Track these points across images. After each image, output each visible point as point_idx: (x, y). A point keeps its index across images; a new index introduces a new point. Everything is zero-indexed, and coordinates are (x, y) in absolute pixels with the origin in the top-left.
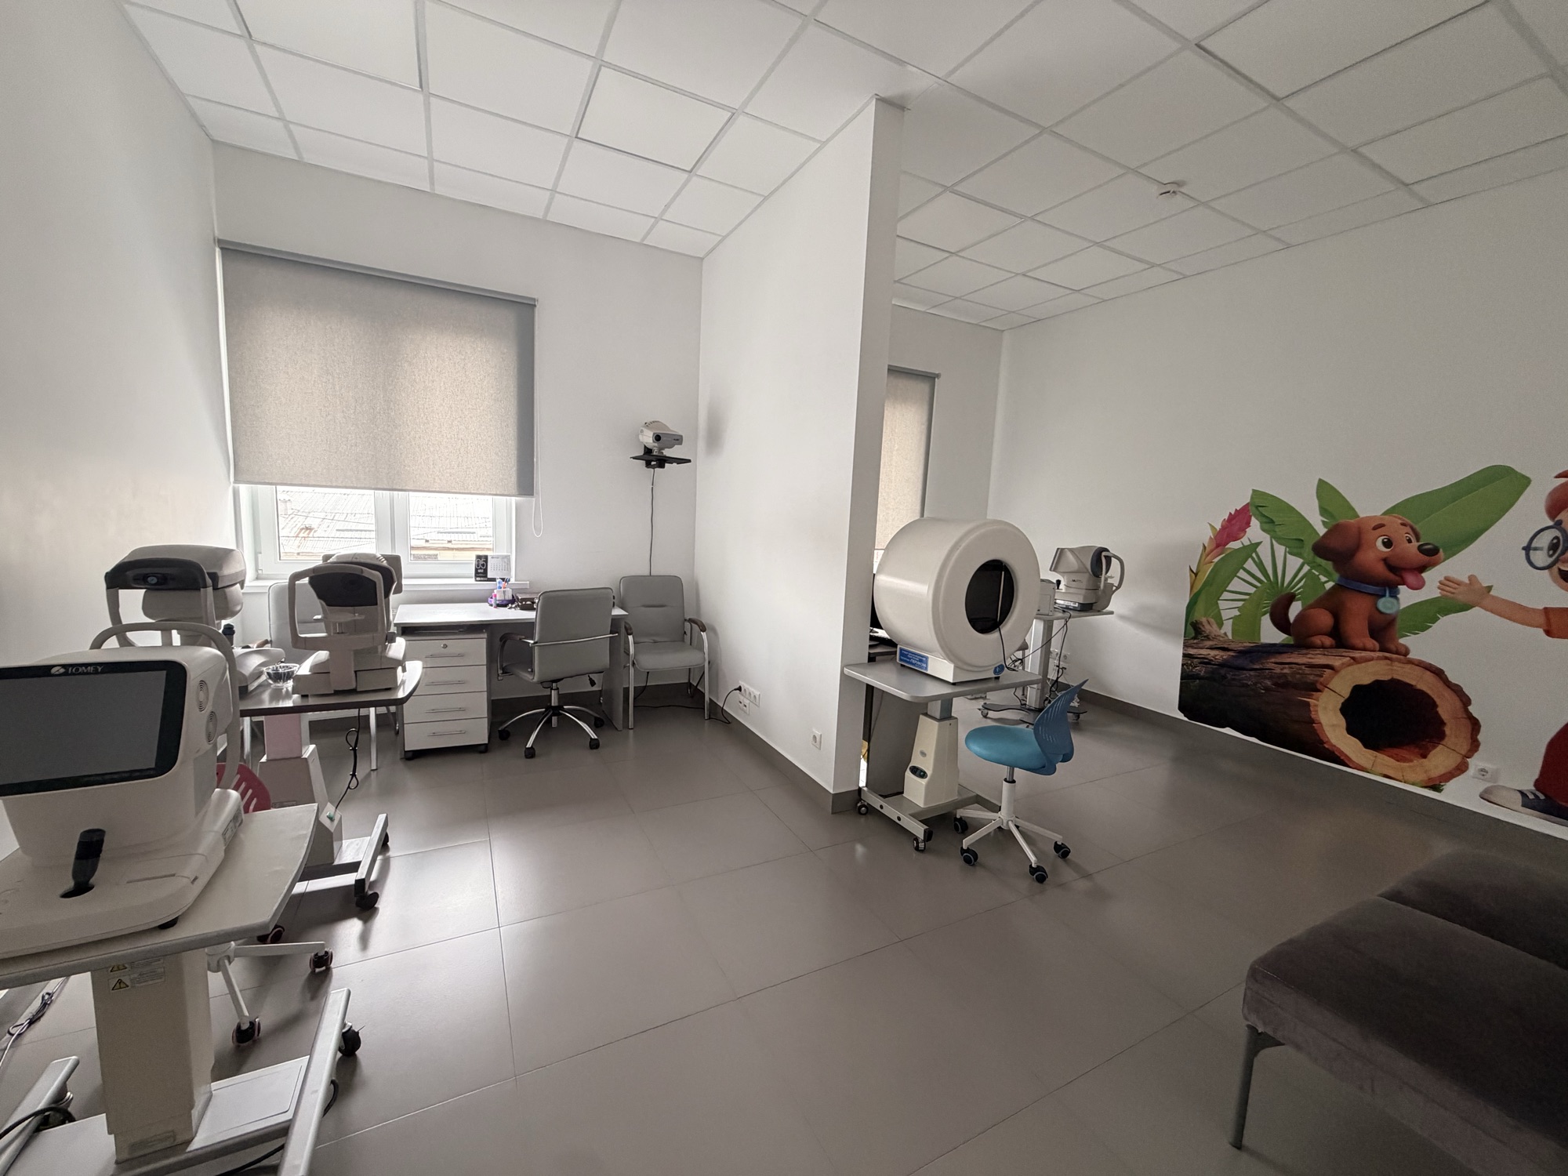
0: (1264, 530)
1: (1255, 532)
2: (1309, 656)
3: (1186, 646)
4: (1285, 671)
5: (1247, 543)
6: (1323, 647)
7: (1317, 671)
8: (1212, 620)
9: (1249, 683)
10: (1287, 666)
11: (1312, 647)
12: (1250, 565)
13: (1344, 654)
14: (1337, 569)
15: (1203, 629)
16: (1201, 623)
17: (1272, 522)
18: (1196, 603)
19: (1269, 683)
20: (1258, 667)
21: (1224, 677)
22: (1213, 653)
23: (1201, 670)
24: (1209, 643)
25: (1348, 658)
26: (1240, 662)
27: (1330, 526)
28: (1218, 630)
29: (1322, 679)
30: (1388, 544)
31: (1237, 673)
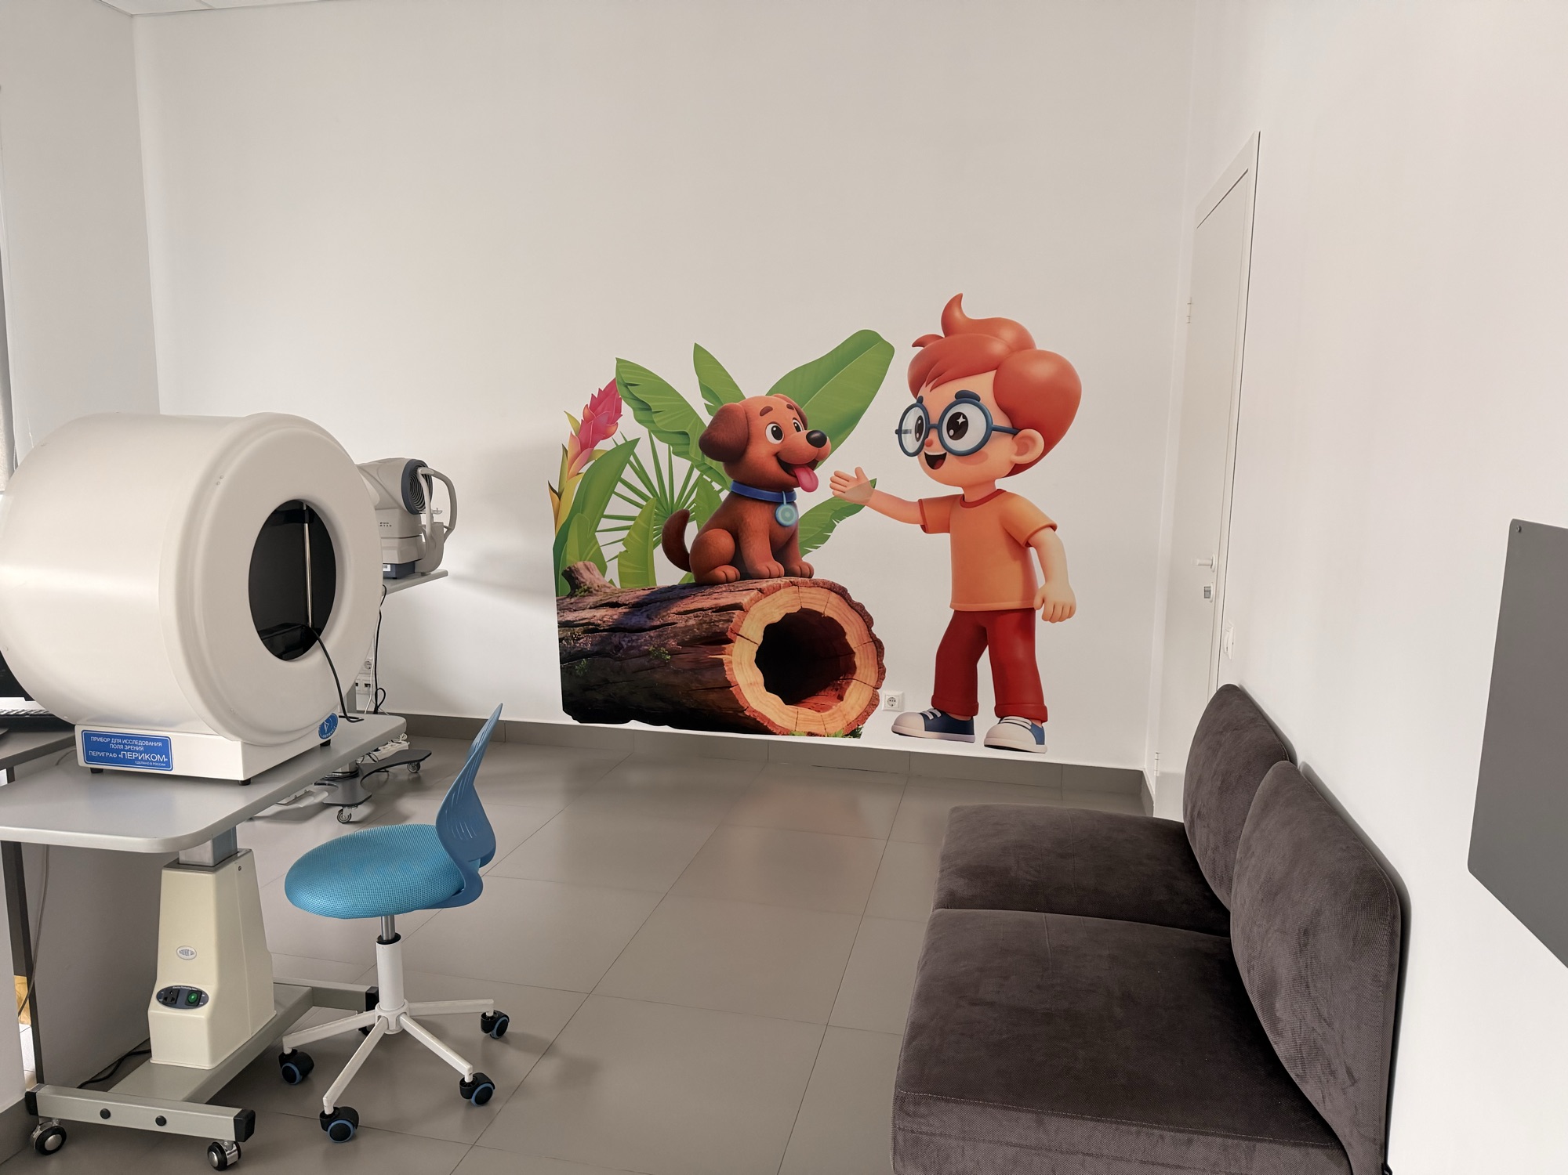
0: (640, 421)
1: (628, 425)
2: (715, 595)
3: (561, 609)
4: (692, 622)
5: (621, 442)
6: (728, 581)
7: (724, 616)
8: (592, 565)
9: (651, 648)
10: (692, 615)
11: (714, 583)
12: (628, 474)
13: (751, 586)
14: (730, 473)
15: (582, 580)
16: (577, 570)
17: (649, 408)
18: (566, 540)
19: (672, 643)
20: (658, 623)
21: (619, 647)
22: (600, 613)
23: (586, 643)
24: (591, 600)
25: (756, 591)
26: (634, 621)
27: (715, 412)
28: (601, 577)
29: (731, 625)
30: (778, 434)
31: (634, 638)
